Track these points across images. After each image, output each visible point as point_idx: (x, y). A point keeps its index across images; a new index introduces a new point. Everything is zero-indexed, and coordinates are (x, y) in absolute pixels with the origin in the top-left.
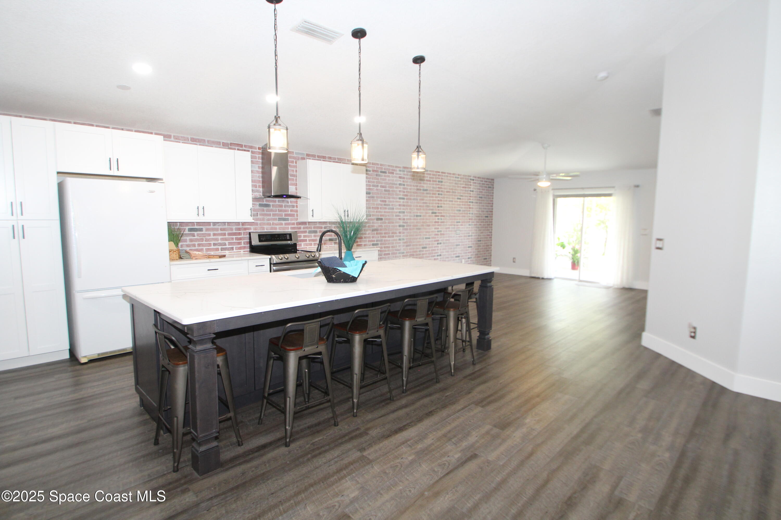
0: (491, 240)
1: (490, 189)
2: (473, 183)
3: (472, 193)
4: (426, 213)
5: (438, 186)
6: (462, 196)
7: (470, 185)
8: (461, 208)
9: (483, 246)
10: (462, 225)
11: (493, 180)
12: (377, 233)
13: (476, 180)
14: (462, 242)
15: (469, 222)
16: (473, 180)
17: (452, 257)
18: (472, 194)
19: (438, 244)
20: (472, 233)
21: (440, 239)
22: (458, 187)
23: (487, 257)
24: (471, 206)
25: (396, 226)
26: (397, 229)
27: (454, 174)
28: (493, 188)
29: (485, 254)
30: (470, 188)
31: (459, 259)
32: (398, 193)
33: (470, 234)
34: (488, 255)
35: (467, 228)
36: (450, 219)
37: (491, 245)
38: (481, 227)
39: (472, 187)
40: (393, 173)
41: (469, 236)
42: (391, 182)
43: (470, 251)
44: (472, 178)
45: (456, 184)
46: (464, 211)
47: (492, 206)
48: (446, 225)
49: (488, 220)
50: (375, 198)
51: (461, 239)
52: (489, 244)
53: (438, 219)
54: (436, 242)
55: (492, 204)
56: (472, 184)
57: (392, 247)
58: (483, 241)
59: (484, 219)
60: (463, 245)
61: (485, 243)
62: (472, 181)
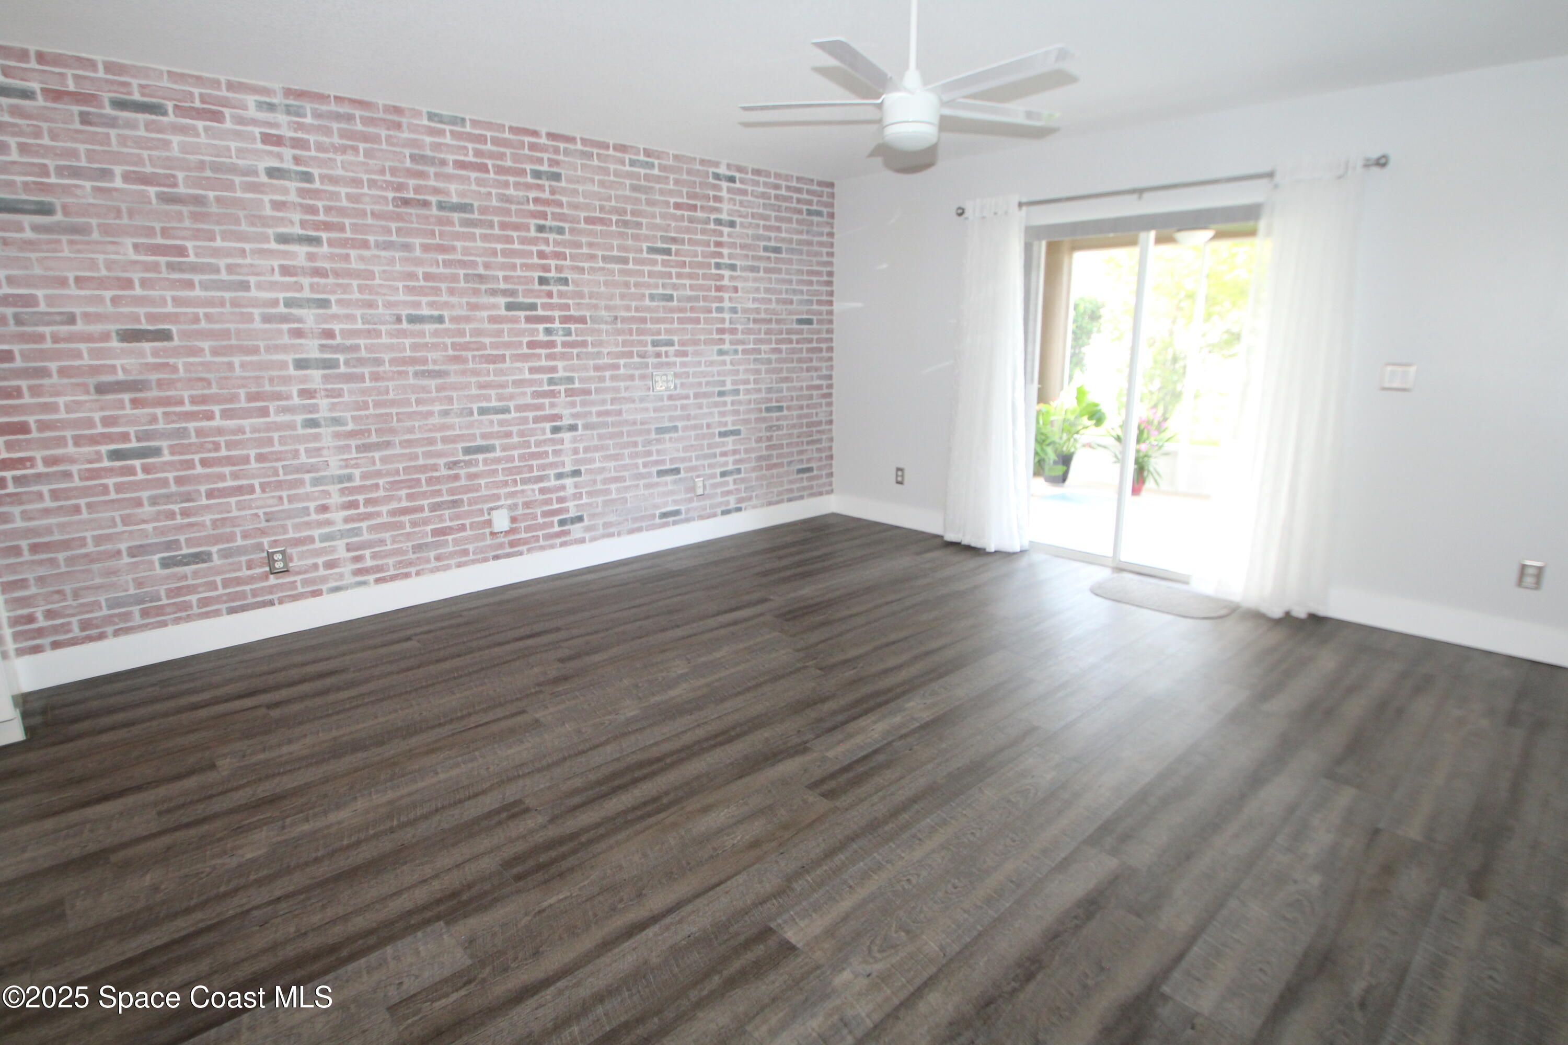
0: (830, 404)
1: (816, 219)
2: (729, 190)
3: (726, 230)
4: (474, 307)
5: (532, 195)
6: (674, 240)
7: (717, 199)
8: (675, 287)
9: (794, 426)
10: (680, 354)
11: (831, 185)
12: (135, 403)
13: (742, 181)
14: (688, 418)
15: (722, 341)
16: (732, 179)
17: (641, 476)
18: (729, 235)
19: (556, 430)
20: (734, 382)
21: (566, 412)
22: (650, 203)
23: (813, 465)
24: (726, 282)
25: (283, 365)
26: (286, 380)
27: (622, 148)
28: (832, 215)
29: (801, 452)
30: (718, 210)
31: (675, 482)
32: (268, 211)
33: (729, 387)
34: (816, 455)
35: (712, 363)
36: (619, 332)
37: (830, 422)
38: (778, 361)
39: (725, 206)
40: (217, 117)
41: (721, 394)
42: (208, 158)
43: (730, 447)
44: (722, 170)
45: (634, 188)
46: (689, 299)
47: (830, 283)
48: (598, 355)
49: (811, 332)
50: (95, 236)
51: (683, 407)
52: (822, 417)
53: (548, 331)
54: (548, 426)
55: (830, 274)
56: (724, 194)
57: (261, 458)
58: (789, 408)
59: (789, 332)
60: (695, 427)
61: (800, 417)
62: (725, 185)
